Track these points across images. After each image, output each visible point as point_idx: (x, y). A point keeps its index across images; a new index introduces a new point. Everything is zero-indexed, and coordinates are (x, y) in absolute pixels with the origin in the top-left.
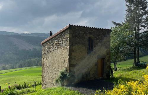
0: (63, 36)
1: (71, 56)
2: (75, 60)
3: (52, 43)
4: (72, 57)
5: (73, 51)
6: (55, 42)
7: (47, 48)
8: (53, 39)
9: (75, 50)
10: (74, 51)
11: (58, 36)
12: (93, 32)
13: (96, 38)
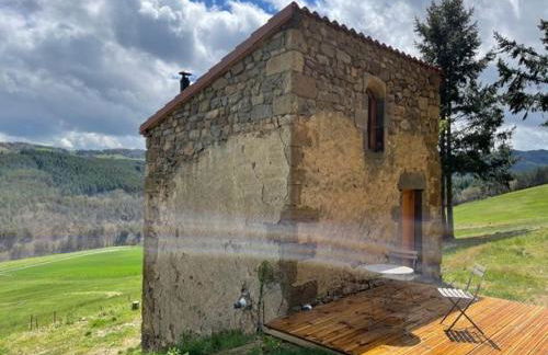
0: (255, 71)
1: (299, 167)
2: (318, 189)
3: (194, 118)
4: (305, 171)
5: (309, 143)
6: (209, 109)
7: (167, 146)
8: (201, 97)
9: (317, 136)
10: (314, 141)
11: (228, 75)
12: (383, 66)
13: (396, 96)
